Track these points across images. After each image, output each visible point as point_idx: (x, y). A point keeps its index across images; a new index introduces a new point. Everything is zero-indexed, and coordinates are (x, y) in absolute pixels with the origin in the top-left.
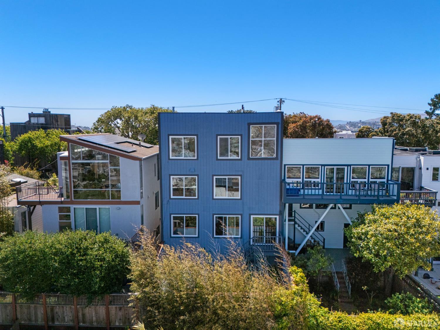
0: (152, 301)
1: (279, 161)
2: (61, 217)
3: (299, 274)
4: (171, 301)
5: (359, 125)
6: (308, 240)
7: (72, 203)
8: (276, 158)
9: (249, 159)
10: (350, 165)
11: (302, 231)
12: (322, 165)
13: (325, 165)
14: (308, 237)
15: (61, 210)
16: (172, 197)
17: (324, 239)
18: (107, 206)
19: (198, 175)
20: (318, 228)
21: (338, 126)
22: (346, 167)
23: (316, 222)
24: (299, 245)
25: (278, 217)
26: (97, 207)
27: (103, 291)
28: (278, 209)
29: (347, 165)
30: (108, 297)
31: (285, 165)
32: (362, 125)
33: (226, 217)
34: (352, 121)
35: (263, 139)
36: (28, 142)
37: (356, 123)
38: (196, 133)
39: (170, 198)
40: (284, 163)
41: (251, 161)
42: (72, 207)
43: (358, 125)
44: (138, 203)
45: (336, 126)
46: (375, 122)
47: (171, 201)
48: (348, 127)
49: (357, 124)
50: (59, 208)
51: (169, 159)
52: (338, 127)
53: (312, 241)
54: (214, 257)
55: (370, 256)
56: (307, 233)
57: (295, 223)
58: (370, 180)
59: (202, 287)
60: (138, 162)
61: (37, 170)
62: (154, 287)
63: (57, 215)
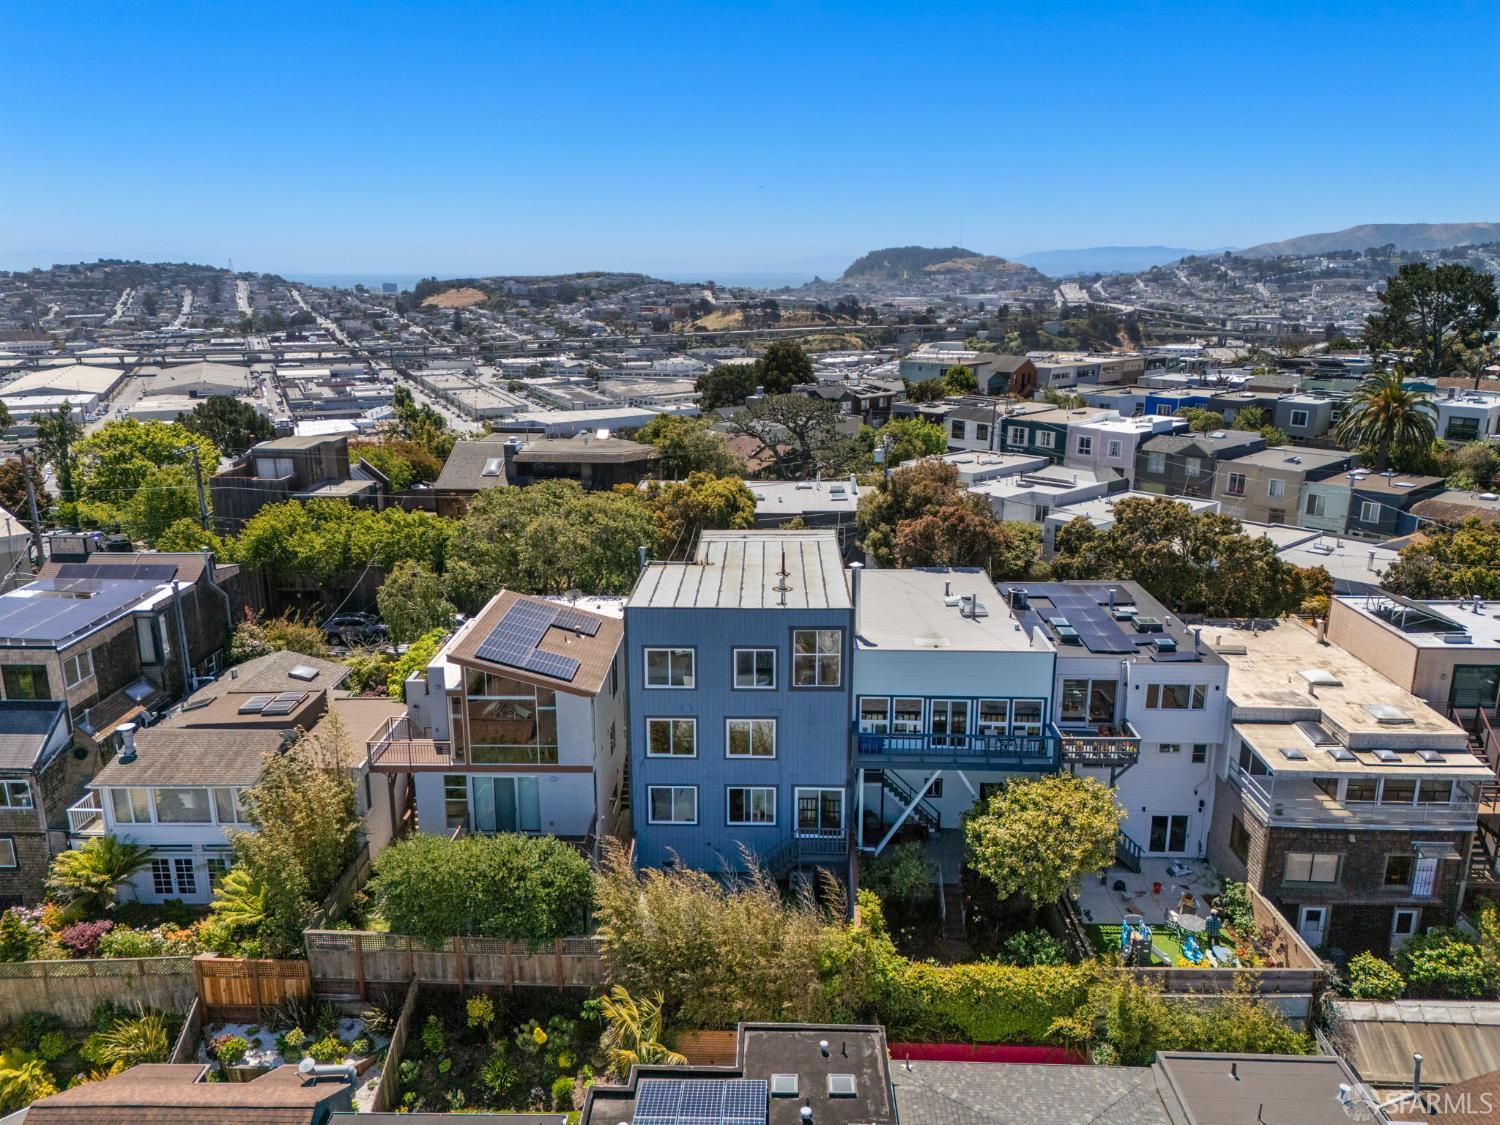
0: (635, 952)
1: (845, 694)
2: (450, 794)
3: (871, 906)
4: (663, 952)
5: (1223, 268)
6: (909, 816)
7: (469, 769)
8: (841, 689)
9: (791, 689)
10: (977, 698)
11: (897, 799)
12: (926, 697)
13: (931, 698)
14: (909, 810)
15: (448, 780)
16: (649, 755)
17: (939, 815)
18: (532, 776)
19: (697, 717)
20: (929, 791)
21: (1150, 272)
22: (969, 702)
23: (926, 780)
24: (891, 826)
25: (843, 790)
26: (515, 776)
27: (554, 933)
28: (843, 775)
29: (972, 698)
30: (560, 942)
31: (858, 696)
32: (1233, 270)
33: (749, 791)
34: (1197, 255)
35: (817, 654)
36: (271, 539)
37: (1211, 262)
38: (693, 643)
39: (646, 757)
40: (855, 692)
41: (796, 694)
42: (469, 776)
43: (1217, 269)
44: (588, 769)
45: (1143, 273)
46: (1279, 258)
47: (647, 761)
48: (1182, 276)
49: (1215, 265)
50: (446, 777)
51: (644, 689)
52: (1150, 276)
53: (917, 817)
54: (726, 888)
55: (988, 872)
56: (908, 803)
57: (885, 783)
58: (1014, 724)
59: (708, 935)
60: (589, 699)
61: (318, 625)
62: (636, 933)
63: (442, 788)
